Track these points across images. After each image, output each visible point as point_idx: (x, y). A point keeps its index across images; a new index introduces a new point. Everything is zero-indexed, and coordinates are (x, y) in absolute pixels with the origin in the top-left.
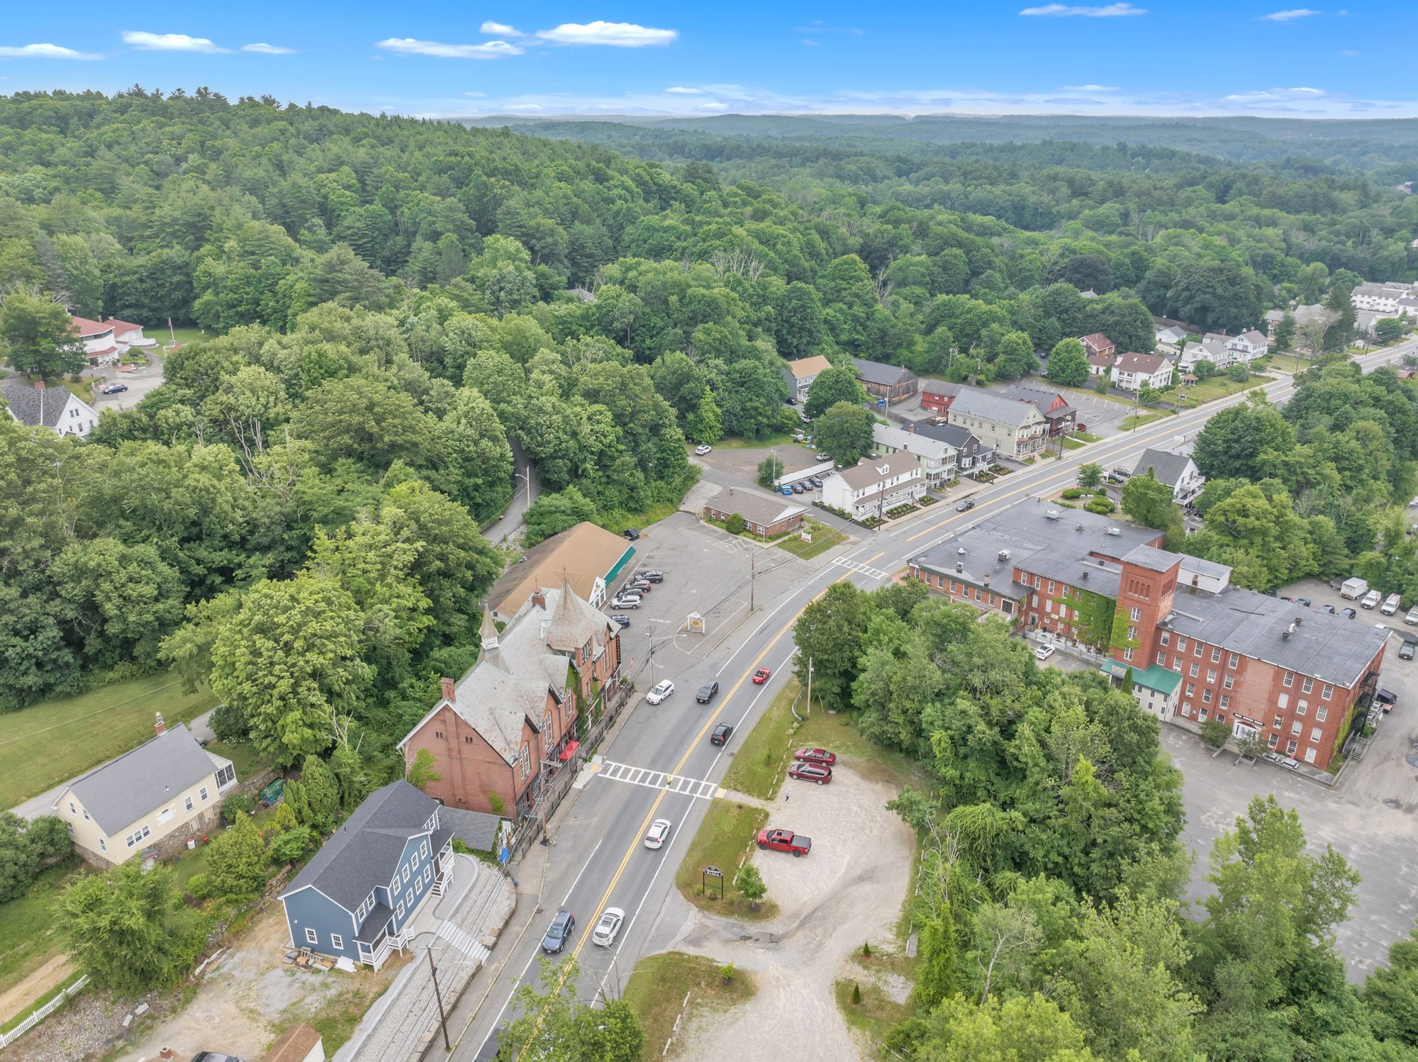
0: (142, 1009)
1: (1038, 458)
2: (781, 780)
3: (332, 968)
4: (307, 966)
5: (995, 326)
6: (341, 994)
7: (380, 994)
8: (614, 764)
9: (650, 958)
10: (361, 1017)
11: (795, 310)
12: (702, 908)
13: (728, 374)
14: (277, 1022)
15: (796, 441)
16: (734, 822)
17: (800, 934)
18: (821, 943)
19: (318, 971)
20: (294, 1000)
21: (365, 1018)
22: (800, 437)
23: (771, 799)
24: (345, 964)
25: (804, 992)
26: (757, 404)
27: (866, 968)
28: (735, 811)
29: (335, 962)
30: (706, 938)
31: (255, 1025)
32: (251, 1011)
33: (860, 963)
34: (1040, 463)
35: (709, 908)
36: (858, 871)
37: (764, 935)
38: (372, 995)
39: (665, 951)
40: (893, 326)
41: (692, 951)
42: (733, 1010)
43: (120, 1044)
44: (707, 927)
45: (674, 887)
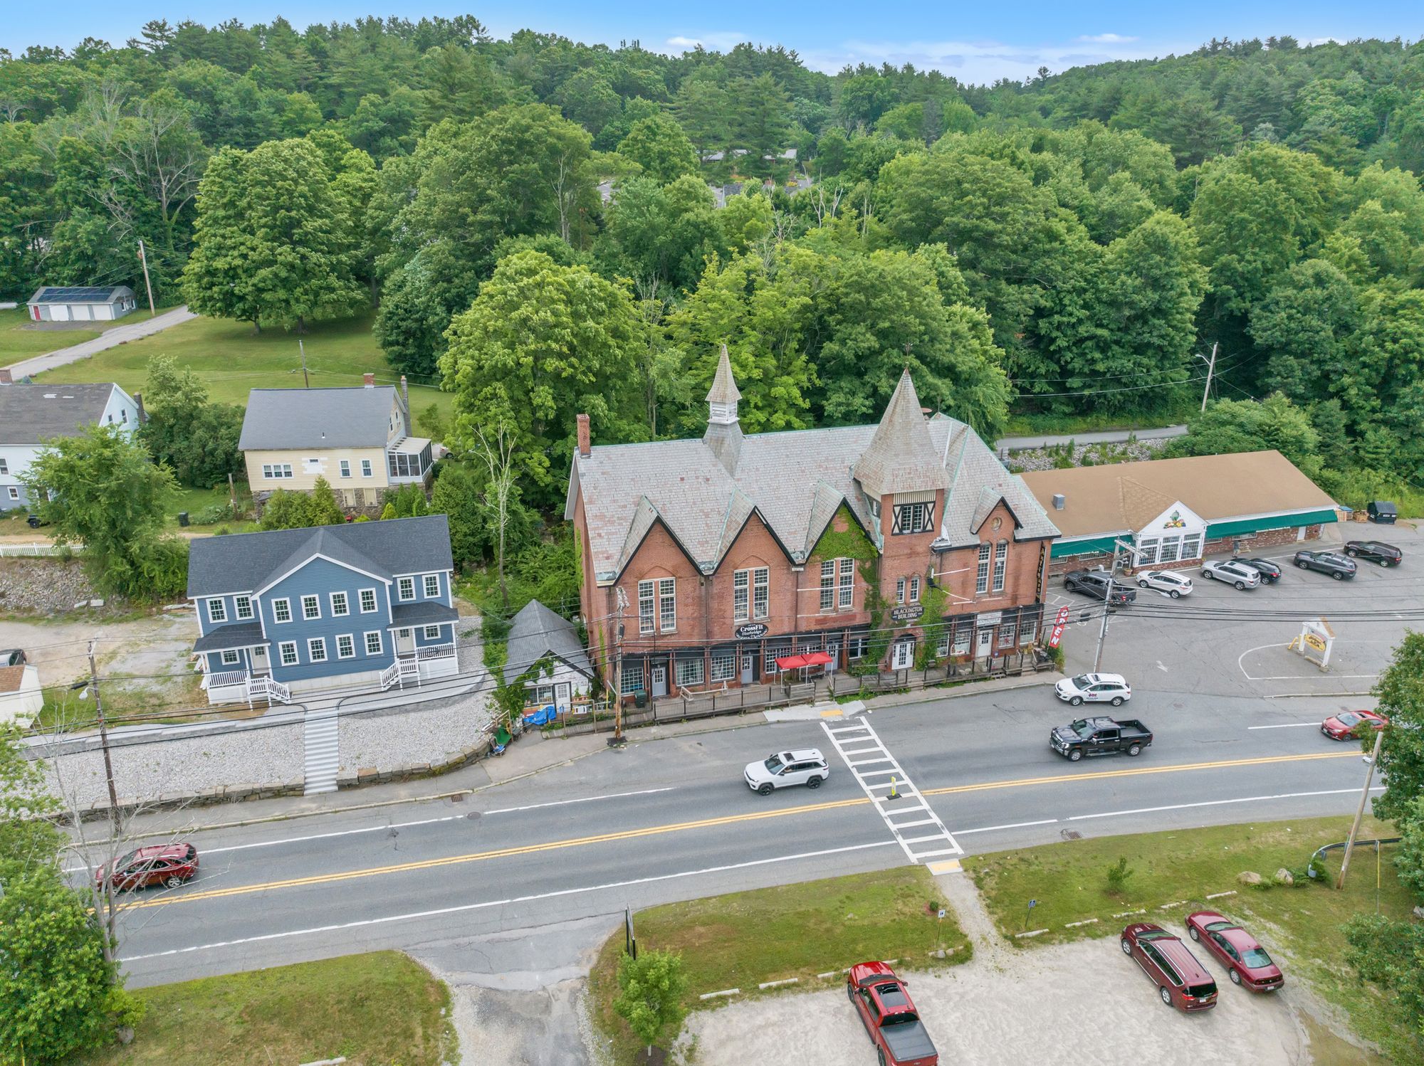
0: (99, 603)
2: (1091, 932)
6: (155, 696)
8: (867, 725)
9: (408, 961)
16: (884, 919)
20: (136, 673)
23: (1017, 944)
28: (915, 906)
30: (513, 1020)
38: (161, 716)
39: (438, 973)
41: (463, 1015)
44: (547, 1008)
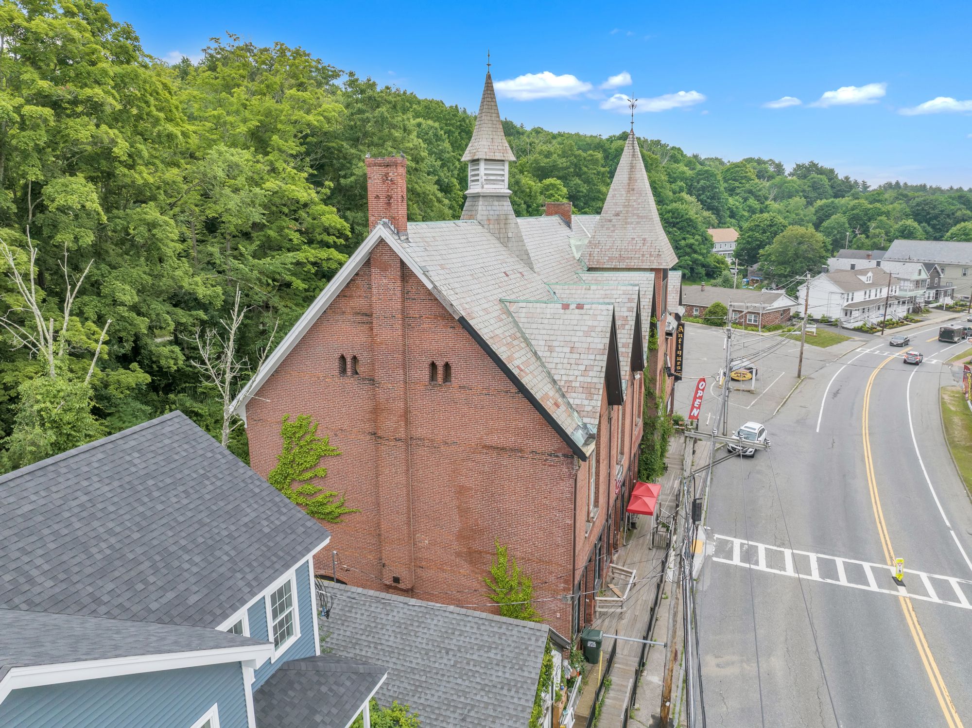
8: (736, 541)
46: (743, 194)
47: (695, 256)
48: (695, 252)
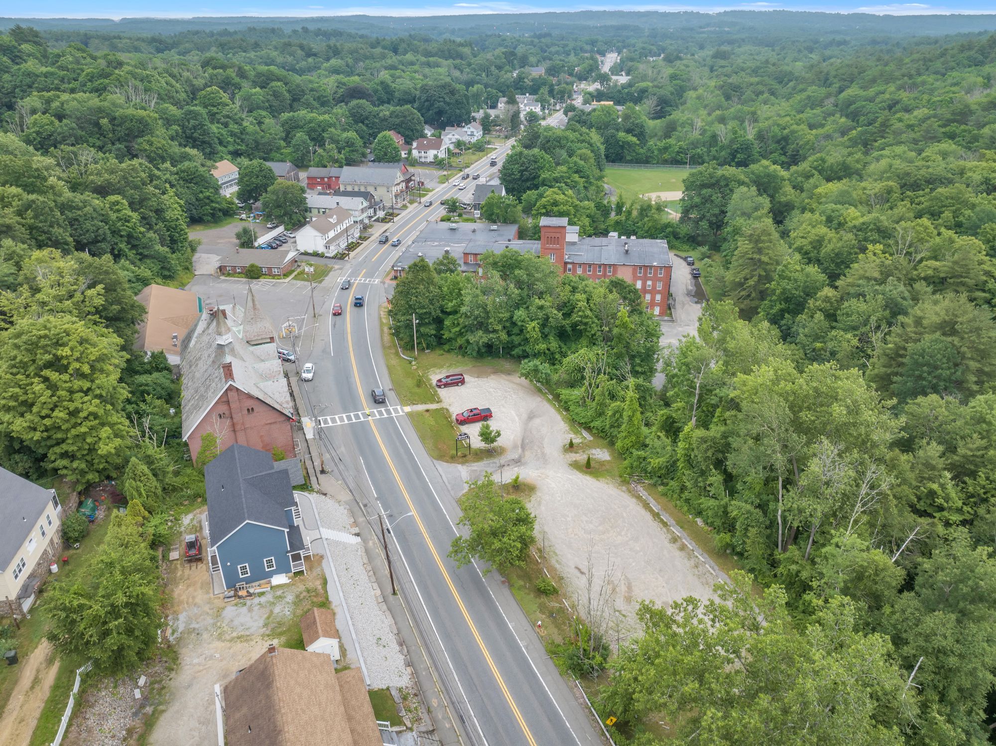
0: (142, 681)
1: (408, 205)
2: (435, 391)
3: (272, 587)
4: (250, 595)
5: (332, 130)
6: (297, 596)
7: (325, 582)
8: (320, 418)
10: (327, 599)
11: (194, 128)
12: (463, 463)
13: (177, 174)
14: (268, 632)
15: (241, 219)
16: (432, 419)
17: (527, 453)
18: (543, 453)
19: (263, 594)
20: (266, 616)
21: (330, 599)
22: (244, 216)
23: (440, 402)
24: (280, 579)
25: (559, 475)
26: (208, 194)
27: (576, 453)
28: (427, 414)
29: (270, 582)
31: (253, 643)
32: (238, 638)
33: (571, 452)
34: (411, 208)
35: (466, 462)
36: (525, 416)
37: (509, 461)
38: (320, 587)
39: (465, 491)
40: (262, 137)
42: (533, 499)
43: (149, 710)
44: (475, 470)
45: (435, 461)
46: (223, 120)
47: (214, 205)
48: (212, 201)
